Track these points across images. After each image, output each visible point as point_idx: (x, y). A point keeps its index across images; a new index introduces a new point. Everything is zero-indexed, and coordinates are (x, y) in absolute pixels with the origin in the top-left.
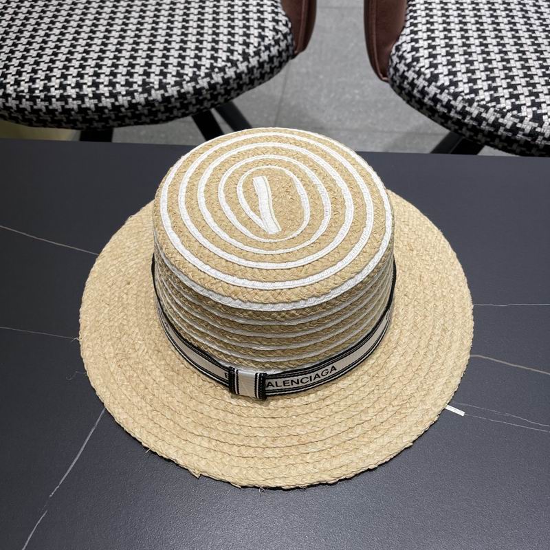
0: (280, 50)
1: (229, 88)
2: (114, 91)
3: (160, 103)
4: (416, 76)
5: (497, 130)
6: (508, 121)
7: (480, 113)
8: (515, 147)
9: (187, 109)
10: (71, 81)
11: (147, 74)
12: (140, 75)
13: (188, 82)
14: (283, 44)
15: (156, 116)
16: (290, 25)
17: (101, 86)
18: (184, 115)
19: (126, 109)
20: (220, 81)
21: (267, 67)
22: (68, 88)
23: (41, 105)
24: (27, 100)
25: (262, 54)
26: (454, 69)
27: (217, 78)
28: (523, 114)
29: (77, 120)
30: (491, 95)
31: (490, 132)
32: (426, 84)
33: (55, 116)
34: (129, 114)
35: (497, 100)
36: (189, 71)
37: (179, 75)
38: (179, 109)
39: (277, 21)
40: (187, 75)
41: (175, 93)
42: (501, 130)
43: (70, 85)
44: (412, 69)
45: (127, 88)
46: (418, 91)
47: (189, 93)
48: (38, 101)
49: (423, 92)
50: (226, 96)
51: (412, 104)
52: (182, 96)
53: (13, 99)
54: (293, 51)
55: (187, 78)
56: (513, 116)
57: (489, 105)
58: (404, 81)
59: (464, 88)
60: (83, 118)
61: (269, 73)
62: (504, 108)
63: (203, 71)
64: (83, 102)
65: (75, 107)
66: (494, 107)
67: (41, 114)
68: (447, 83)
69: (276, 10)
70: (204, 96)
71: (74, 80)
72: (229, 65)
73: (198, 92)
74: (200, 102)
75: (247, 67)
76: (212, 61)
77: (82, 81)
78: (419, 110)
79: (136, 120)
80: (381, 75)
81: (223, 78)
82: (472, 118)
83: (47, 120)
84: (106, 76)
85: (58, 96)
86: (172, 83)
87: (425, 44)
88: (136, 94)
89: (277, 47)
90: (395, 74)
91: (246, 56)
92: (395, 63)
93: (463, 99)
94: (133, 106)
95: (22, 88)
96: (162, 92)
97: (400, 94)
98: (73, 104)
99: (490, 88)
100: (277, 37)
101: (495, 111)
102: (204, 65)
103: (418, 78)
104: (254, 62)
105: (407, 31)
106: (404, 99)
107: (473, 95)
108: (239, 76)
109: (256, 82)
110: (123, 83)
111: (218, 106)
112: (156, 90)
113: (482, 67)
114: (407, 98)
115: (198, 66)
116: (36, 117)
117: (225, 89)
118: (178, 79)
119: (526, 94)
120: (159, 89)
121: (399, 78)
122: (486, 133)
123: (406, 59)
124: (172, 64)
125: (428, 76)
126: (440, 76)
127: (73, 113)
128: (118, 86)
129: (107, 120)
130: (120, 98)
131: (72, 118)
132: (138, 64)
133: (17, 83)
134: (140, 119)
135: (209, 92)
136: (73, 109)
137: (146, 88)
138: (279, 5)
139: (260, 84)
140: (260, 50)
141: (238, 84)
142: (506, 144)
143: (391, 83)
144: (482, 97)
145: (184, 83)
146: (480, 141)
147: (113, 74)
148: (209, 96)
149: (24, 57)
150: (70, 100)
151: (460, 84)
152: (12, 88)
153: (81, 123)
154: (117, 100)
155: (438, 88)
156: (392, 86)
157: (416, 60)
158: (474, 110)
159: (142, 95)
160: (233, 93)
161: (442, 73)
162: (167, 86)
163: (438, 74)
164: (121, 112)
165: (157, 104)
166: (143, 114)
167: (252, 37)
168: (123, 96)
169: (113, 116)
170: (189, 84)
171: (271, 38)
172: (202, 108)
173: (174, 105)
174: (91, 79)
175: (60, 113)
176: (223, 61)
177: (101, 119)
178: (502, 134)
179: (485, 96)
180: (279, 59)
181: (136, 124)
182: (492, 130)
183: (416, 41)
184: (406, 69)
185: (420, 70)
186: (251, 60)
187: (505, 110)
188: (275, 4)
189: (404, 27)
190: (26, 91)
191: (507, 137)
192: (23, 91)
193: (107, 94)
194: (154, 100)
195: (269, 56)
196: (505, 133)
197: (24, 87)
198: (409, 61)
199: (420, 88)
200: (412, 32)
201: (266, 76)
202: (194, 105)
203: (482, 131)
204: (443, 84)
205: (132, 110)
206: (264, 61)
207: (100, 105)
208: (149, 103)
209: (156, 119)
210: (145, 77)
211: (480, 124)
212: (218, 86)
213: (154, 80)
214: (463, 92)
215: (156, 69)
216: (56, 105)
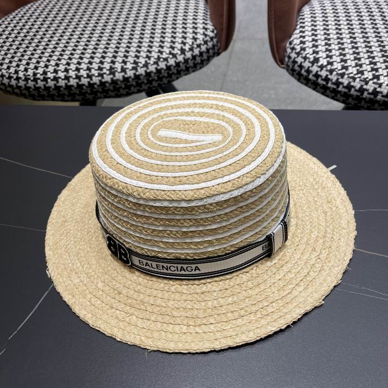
0: (208, 47)
1: (170, 72)
2: (90, 74)
3: (122, 82)
4: (303, 60)
5: (362, 94)
6: (370, 87)
7: (350, 83)
8: (376, 106)
9: (141, 87)
10: (62, 68)
11: (113, 62)
12: (108, 63)
13: (141, 67)
14: (210, 44)
15: (119, 91)
16: (215, 32)
17: (81, 71)
18: (139, 91)
19: (98, 86)
20: (164, 67)
21: (198, 60)
22: (59, 72)
23: (40, 84)
24: (32, 81)
25: (195, 50)
26: (331, 54)
27: (162, 65)
28: (381, 81)
29: (65, 94)
30: (358, 70)
31: (357, 96)
32: (310, 65)
33: (50, 91)
34: (100, 90)
35: (362, 73)
36: (142, 61)
37: (135, 63)
38: (135, 87)
39: (206, 29)
40: (141, 63)
41: (132, 75)
42: (366, 94)
43: (60, 70)
44: (301, 55)
45: (99, 71)
46: (305, 71)
47: (141, 75)
48: (39, 81)
49: (308, 71)
50: (168, 79)
51: (301, 81)
52: (137, 77)
53: (23, 80)
54: (218, 50)
55: (141, 65)
56: (374, 83)
57: (356, 76)
58: (295, 65)
59: (337, 66)
60: (69, 92)
61: (200, 64)
62: (367, 78)
63: (152, 61)
64: (69, 81)
65: (63, 85)
66: (360, 77)
67: (41, 90)
68: (325, 63)
69: (206, 22)
70: (154, 78)
71: (64, 67)
72: (171, 56)
73: (148, 74)
74: (150, 82)
75: (184, 58)
76: (159, 54)
77: (69, 68)
78: (306, 85)
79: (105, 94)
80: (280, 63)
81: (166, 65)
82: (344, 87)
83: (44, 95)
84: (86, 64)
85: (52, 78)
86: (130, 68)
87: (310, 39)
88: (105, 76)
89: (205, 46)
90: (289, 61)
91: (183, 51)
92: (288, 53)
93: (337, 74)
94: (102, 84)
95: (29, 73)
96: (123, 74)
97: (292, 75)
98: (62, 83)
99: (357, 65)
100: (205, 39)
101: (361, 80)
102: (153, 57)
103: (304, 62)
104: (189, 55)
105: (297, 31)
106: (296, 78)
107: (344, 71)
108: (178, 64)
109: (191, 70)
110: (96, 68)
111: (164, 86)
112: (119, 73)
113: (351, 51)
114: (297, 77)
115: (149, 57)
116: (38, 93)
117: (168, 73)
118: (134, 65)
119: (383, 68)
120: (121, 72)
121: (291, 63)
122: (354, 97)
123: (296, 49)
124: (130, 56)
125: (312, 59)
126: (321, 59)
127: (62, 89)
128: (93, 70)
129: (84, 94)
130: (94, 78)
131: (61, 93)
132: (108, 56)
133: (26, 70)
134: (108, 93)
135: (156, 75)
136: (61, 87)
137: (112, 71)
138: (208, 19)
139: (194, 71)
140: (193, 47)
141: (177, 70)
142: (369, 105)
143: (286, 68)
144: (351, 71)
145: (139, 68)
146: (350, 104)
147: (90, 63)
148: (156, 78)
149: (32, 54)
150: (60, 80)
151: (335, 64)
152: (22, 73)
153: (68, 96)
154: (91, 79)
155: (319, 67)
156: (287, 70)
157: (303, 49)
158: (345, 81)
159: (109, 76)
160: (174, 77)
161: (321, 57)
162: (127, 70)
163: (319, 58)
164: (94, 88)
165: (119, 83)
166: (110, 90)
167: (188, 39)
168: (96, 77)
169: (89, 91)
170: (142, 69)
171: (201, 39)
172: (151, 86)
173: (132, 83)
174: (75, 66)
175: (54, 89)
176: (167, 54)
177: (81, 94)
178: (366, 97)
179: (353, 70)
180: (207, 54)
181: (106, 97)
182: (359, 95)
183: (304, 37)
184: (296, 56)
185: (306, 56)
186: (186, 53)
187: (368, 80)
188: (206, 18)
189: (295, 29)
190: (32, 75)
191: (370, 99)
192: (29, 75)
193: (85, 76)
194: (117, 80)
195: (200, 51)
196: (368, 96)
197: (30, 72)
198: (298, 50)
199: (306, 68)
200: (301, 32)
201: (198, 66)
202: (146, 84)
203: (352, 96)
204: (322, 64)
205: (102, 87)
206: (196, 55)
207: (80, 83)
208: (114, 82)
209: (119, 93)
210: (111, 64)
211: (350, 90)
212: (163, 71)
213: (118, 66)
214: (337, 68)
215: (119, 59)
216: (51, 83)
